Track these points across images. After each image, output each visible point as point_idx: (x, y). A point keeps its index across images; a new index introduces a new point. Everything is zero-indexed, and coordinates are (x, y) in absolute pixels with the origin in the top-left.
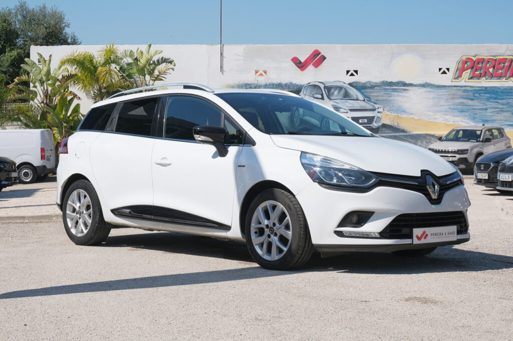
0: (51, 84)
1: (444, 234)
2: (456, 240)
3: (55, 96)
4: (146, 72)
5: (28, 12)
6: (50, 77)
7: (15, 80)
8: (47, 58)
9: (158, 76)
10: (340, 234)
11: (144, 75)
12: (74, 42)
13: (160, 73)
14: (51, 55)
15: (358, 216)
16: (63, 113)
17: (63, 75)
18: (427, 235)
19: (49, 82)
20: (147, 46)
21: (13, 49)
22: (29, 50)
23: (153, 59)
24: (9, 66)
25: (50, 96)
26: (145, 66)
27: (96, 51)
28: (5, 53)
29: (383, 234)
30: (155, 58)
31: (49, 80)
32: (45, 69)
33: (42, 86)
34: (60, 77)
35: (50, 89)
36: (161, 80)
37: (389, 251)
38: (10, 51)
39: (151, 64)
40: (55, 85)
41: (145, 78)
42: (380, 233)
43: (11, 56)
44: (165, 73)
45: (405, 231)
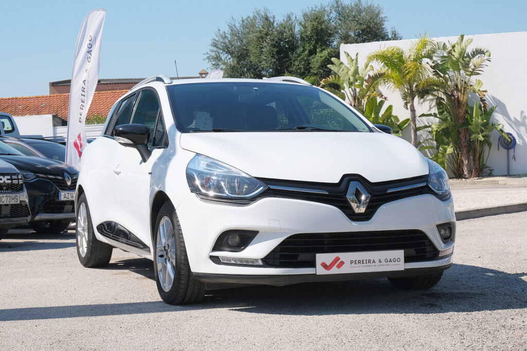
0: (359, 85)
1: (377, 261)
2: (403, 269)
3: (363, 98)
4: (460, 67)
5: (343, 8)
6: (357, 76)
7: (321, 82)
8: (354, 57)
9: (474, 70)
10: (216, 260)
11: (459, 70)
12: (395, 37)
13: (475, 66)
14: (357, 54)
15: (240, 236)
16: (373, 116)
17: (369, 75)
18: (342, 263)
19: (357, 83)
20: (459, 37)
21: (324, 49)
22: (339, 50)
23: (467, 52)
24: (319, 68)
25: (358, 99)
26: (458, 60)
27: (407, 46)
28: (316, 54)
29: (268, 261)
30: (469, 50)
31: (357, 81)
32: (352, 69)
33: (350, 87)
34: (367, 78)
35: (358, 90)
36: (478, 74)
37: (281, 283)
38: (321, 51)
39: (466, 57)
40: (362, 86)
41: (460, 73)
42: (264, 260)
43: (321, 57)
44: (480, 66)
45: (303, 257)
